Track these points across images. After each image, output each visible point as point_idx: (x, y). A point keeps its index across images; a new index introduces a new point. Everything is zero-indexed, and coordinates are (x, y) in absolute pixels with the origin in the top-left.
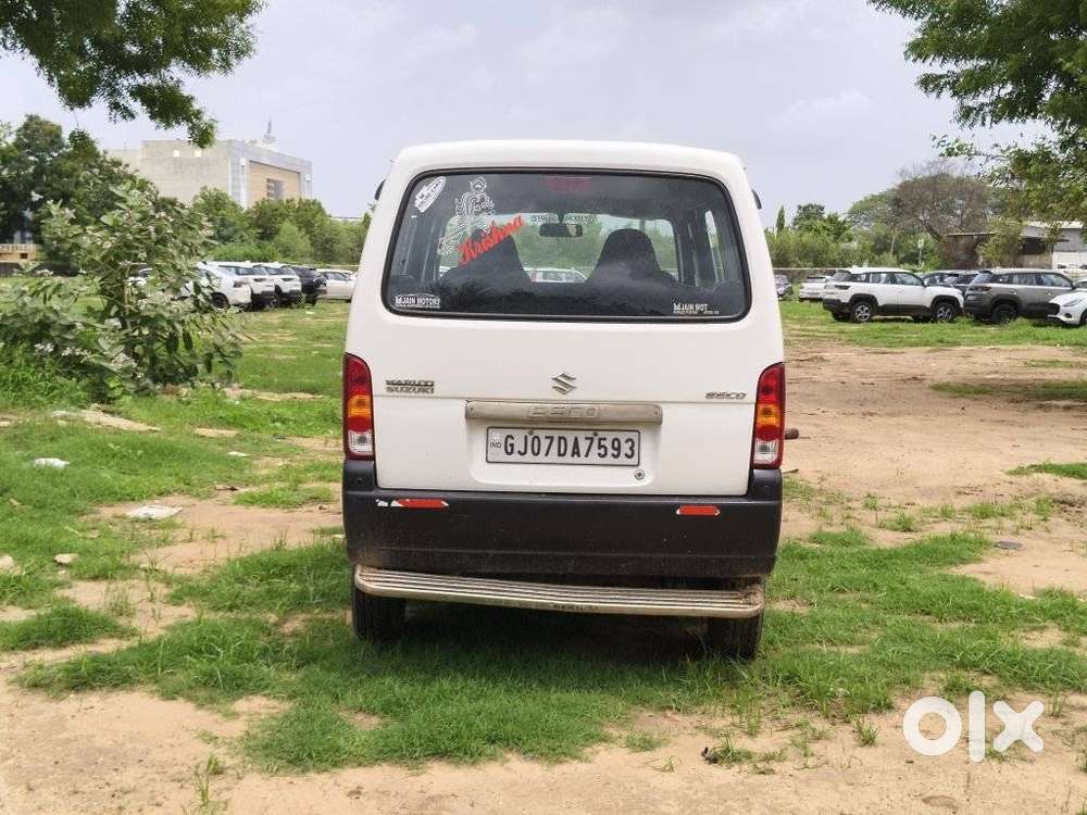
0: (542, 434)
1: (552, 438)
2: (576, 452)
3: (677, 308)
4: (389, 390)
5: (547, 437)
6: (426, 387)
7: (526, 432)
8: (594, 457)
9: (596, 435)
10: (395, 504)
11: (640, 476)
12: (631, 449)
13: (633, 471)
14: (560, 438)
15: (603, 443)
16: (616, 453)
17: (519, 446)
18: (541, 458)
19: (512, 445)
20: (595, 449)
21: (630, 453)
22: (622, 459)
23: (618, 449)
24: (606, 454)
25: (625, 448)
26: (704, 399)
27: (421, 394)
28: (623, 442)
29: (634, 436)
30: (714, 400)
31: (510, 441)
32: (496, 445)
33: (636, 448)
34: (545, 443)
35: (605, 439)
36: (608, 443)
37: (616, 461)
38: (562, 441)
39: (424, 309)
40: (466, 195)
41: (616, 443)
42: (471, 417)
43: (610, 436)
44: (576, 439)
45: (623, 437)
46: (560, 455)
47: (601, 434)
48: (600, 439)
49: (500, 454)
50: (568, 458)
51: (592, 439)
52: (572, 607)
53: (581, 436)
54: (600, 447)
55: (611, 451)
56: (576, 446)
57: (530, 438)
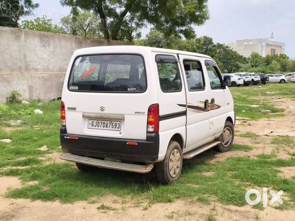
0: (100, 121)
1: (102, 123)
2: (107, 127)
3: (129, 89)
4: (68, 110)
6: (74, 109)
8: (110, 128)
9: (111, 122)
10: (68, 137)
11: (121, 133)
13: (119, 132)
14: (104, 123)
15: (113, 124)
16: (115, 127)
17: (95, 125)
18: (99, 128)
19: (93, 124)
20: (111, 126)
21: (118, 127)
22: (117, 129)
23: (116, 126)
25: (118, 126)
26: (134, 113)
27: (74, 111)
29: (120, 123)
30: (137, 114)
31: (93, 123)
32: (90, 124)
33: (120, 126)
34: (100, 124)
35: (113, 123)
36: (114, 125)
37: (115, 129)
39: (75, 90)
40: (85, 61)
41: (116, 125)
42: (84, 116)
43: (114, 123)
45: (117, 123)
46: (103, 127)
47: (113, 122)
48: (112, 123)
49: (90, 126)
50: (105, 128)
51: (111, 123)
52: (101, 166)
53: (108, 122)
54: (112, 125)
55: (114, 127)
56: (107, 125)
57: (97, 122)
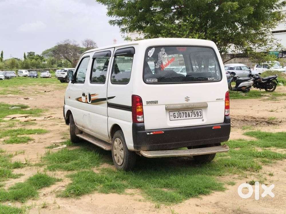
0: (181, 112)
1: (183, 113)
2: (189, 116)
3: (209, 79)
4: (147, 104)
5: (182, 113)
6: (156, 102)
7: (177, 112)
8: (193, 117)
9: (193, 111)
10: (151, 133)
11: (203, 120)
12: (201, 114)
13: (201, 119)
14: (185, 113)
16: (198, 115)
17: (177, 116)
18: (182, 118)
19: (175, 116)
20: (193, 115)
21: (200, 115)
22: (199, 117)
23: (198, 114)
24: (195, 116)
25: (199, 114)
26: (215, 100)
28: (199, 112)
29: (201, 111)
30: (217, 100)
31: (174, 115)
32: (172, 116)
33: (202, 114)
34: (182, 114)
36: (195, 113)
37: (198, 117)
38: (186, 114)
40: (160, 52)
42: (167, 109)
43: (196, 111)
44: (189, 112)
45: (199, 111)
46: (186, 117)
47: (194, 111)
48: (194, 112)
49: (172, 118)
50: (188, 118)
51: (192, 112)
52: (194, 154)
53: (190, 112)
54: (194, 114)
55: (196, 115)
56: (189, 114)
57: (179, 113)
